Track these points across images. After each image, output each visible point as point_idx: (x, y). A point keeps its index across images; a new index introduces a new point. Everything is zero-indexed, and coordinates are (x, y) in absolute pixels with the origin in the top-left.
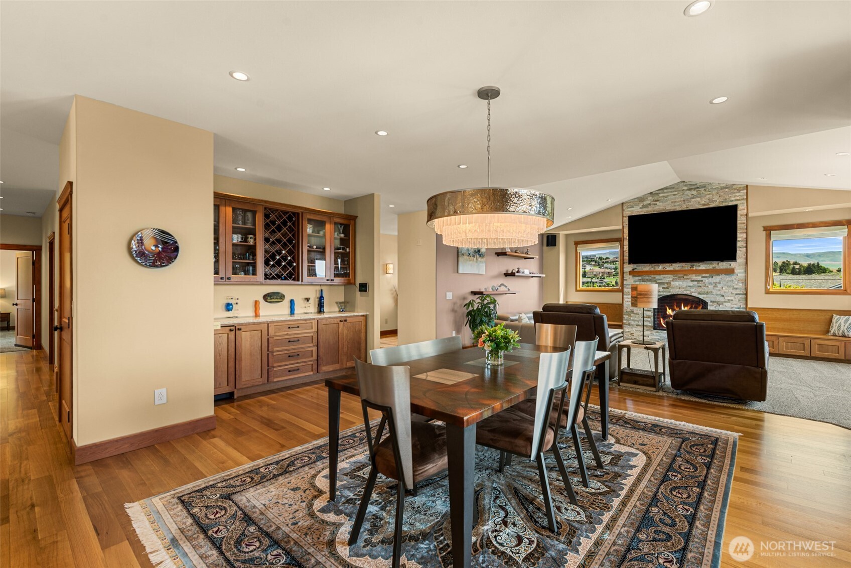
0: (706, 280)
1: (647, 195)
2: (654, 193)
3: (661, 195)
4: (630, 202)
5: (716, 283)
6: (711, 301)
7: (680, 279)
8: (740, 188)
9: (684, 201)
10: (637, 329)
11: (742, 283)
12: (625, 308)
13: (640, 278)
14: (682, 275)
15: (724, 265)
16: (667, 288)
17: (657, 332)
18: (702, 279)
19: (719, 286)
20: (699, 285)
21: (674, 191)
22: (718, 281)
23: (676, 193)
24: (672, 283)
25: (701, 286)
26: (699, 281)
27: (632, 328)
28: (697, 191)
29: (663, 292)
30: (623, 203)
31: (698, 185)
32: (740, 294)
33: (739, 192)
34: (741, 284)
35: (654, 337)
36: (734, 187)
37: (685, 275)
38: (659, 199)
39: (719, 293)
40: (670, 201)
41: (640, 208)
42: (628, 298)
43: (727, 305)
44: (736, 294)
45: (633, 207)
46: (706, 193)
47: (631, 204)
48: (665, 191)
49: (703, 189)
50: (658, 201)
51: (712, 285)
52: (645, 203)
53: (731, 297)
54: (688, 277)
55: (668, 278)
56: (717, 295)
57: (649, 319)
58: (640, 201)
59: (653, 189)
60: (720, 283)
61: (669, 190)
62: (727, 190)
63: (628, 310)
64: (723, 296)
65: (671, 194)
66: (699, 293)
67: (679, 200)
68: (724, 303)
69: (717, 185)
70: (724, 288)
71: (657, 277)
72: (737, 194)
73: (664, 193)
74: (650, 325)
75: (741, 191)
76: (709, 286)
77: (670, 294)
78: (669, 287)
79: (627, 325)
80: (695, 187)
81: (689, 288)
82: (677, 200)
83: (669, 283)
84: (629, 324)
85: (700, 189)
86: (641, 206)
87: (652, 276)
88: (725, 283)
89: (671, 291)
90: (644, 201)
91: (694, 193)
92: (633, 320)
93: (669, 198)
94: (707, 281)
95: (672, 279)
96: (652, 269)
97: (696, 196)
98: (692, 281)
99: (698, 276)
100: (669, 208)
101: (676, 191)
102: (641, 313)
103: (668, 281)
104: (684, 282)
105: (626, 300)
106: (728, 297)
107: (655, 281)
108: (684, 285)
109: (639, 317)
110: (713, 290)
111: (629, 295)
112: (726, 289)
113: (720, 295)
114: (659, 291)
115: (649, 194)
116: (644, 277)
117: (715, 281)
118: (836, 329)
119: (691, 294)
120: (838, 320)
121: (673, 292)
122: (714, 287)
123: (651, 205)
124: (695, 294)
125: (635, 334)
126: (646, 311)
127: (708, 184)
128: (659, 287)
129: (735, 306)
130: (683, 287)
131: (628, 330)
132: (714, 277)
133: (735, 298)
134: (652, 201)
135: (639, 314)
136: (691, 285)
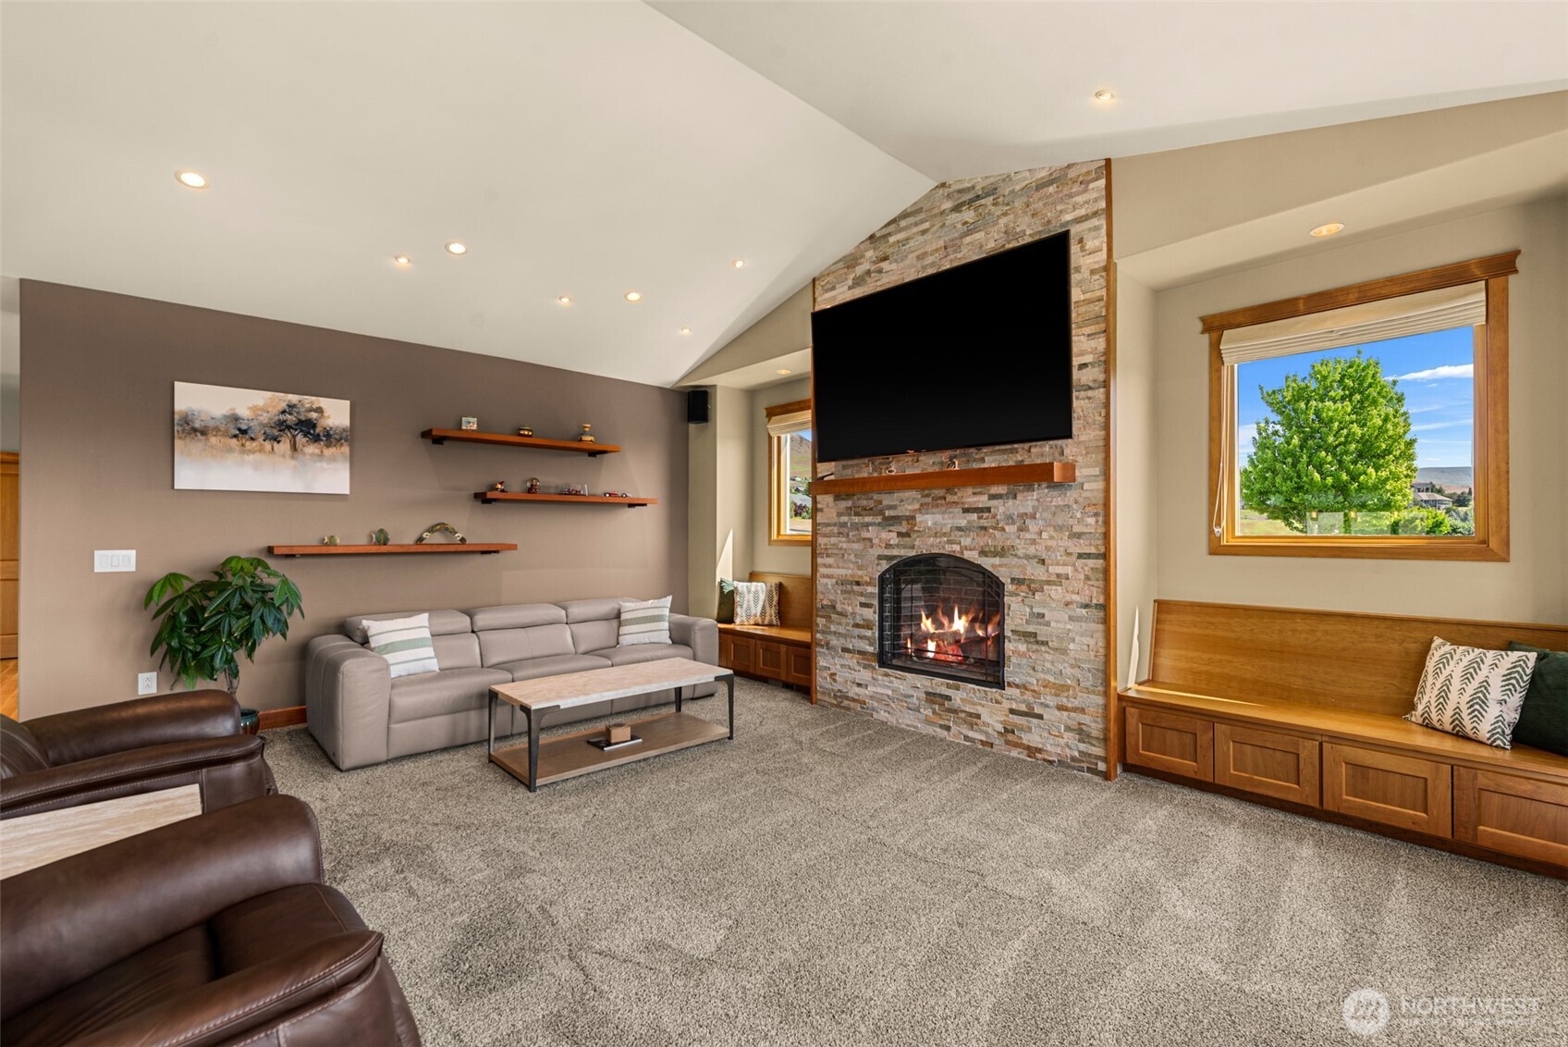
0: (1000, 508)
1: (862, 247)
2: (878, 235)
3: (892, 239)
5: (1023, 516)
6: (1013, 580)
7: (937, 506)
8: (1088, 173)
9: (945, 245)
10: (843, 662)
11: (1096, 515)
12: (820, 596)
13: (849, 503)
14: (942, 493)
15: (1040, 452)
16: (907, 535)
17: (887, 675)
18: (993, 503)
19: (1033, 526)
20: (984, 523)
21: (922, 222)
22: (1030, 510)
23: (926, 225)
24: (919, 518)
25: (985, 528)
26: (982, 510)
27: (833, 658)
28: (976, 209)
29: (898, 546)
30: (815, 280)
31: (978, 189)
32: (1088, 556)
33: (1086, 191)
34: (1091, 521)
35: (880, 690)
36: (1072, 174)
37: (948, 491)
38: (889, 251)
39: (1032, 550)
40: (914, 254)
41: (850, 288)
42: (825, 566)
43: (1053, 594)
44: (1080, 556)
45: (833, 288)
46: (998, 211)
47: (830, 278)
48: (903, 223)
49: (992, 198)
50: (885, 258)
51: (1013, 523)
52: (860, 270)
53: (1064, 564)
54: (955, 498)
55: (906, 502)
56: (1027, 557)
57: (869, 633)
58: (848, 268)
59: (875, 226)
60: (1033, 517)
61: (911, 220)
62: (1051, 189)
63: (825, 602)
64: (1043, 562)
65: (915, 230)
66: (983, 553)
67: (934, 246)
68: (1045, 587)
69: (1025, 179)
70: (1045, 535)
71: (887, 500)
72: (1080, 199)
73: (900, 230)
74: (871, 649)
75: (1091, 186)
76: (1007, 528)
77: (912, 553)
78: (913, 530)
79: (822, 646)
80: (971, 196)
81: (957, 534)
82: (928, 248)
83: (910, 519)
84: (828, 647)
85: (983, 201)
86: (850, 282)
87: (876, 497)
88: (1047, 515)
89: (917, 543)
90: (857, 265)
91: (969, 215)
92: (835, 633)
93: (912, 243)
95: (917, 506)
96: (875, 475)
97: (972, 227)
98: (966, 511)
99: (980, 493)
100: (911, 276)
101: (926, 221)
102: (852, 613)
103: (908, 514)
104: (946, 516)
105: (822, 570)
106: (1058, 564)
107: (881, 513)
108: (945, 525)
109: (848, 624)
110: (1018, 541)
111: (828, 556)
112: (1051, 538)
113: (1035, 557)
114: (888, 546)
115: (867, 240)
116: (858, 499)
117: (1022, 511)
118: (1433, 700)
119: (962, 553)
120: (1445, 660)
121: (919, 547)
122: (1021, 529)
123: (872, 275)
124: (971, 556)
125: (840, 676)
126: (863, 605)
127: (1004, 180)
128: (890, 531)
129: (1075, 597)
130: (944, 531)
131: (825, 664)
132: (1020, 497)
133: (1076, 570)
134: (874, 262)
135: (847, 616)
136: (963, 523)
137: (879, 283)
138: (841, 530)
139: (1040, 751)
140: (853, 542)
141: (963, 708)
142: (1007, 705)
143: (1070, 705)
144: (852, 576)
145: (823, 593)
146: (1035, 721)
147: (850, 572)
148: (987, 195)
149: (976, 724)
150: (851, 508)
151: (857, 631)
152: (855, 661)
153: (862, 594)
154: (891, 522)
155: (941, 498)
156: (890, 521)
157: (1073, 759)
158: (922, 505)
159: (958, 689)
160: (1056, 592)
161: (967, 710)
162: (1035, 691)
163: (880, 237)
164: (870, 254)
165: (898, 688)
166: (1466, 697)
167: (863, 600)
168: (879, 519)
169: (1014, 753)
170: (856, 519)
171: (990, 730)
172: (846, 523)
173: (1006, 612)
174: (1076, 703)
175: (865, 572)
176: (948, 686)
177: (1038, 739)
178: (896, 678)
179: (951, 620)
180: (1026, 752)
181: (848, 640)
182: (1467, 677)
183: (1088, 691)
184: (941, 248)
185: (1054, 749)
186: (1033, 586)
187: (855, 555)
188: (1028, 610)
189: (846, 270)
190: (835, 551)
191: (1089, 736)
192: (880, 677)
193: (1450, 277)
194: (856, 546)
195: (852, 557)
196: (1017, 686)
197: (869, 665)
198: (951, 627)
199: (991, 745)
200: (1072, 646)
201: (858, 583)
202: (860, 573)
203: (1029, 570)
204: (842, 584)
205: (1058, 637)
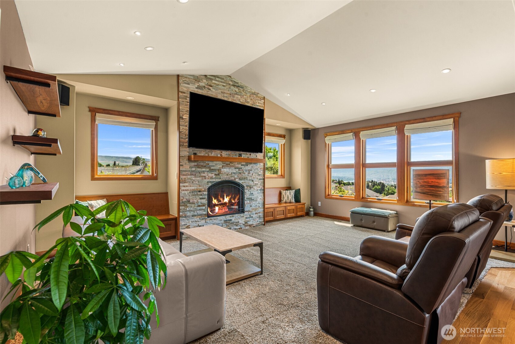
1: (202, 77)
2: (208, 77)
3: (213, 82)
4: (186, 77)
5: (249, 170)
6: (246, 186)
7: (228, 166)
8: (261, 97)
9: (230, 94)
10: (192, 220)
11: (262, 170)
12: (181, 198)
13: (196, 164)
14: (229, 163)
15: (253, 155)
16: (218, 175)
17: (211, 219)
18: (242, 167)
19: (251, 173)
20: (240, 172)
21: (223, 82)
22: (250, 169)
23: (225, 84)
24: (222, 170)
25: (241, 173)
26: (240, 168)
27: (188, 220)
29: (215, 178)
30: (178, 76)
31: (240, 84)
32: (261, 179)
33: (261, 101)
34: (262, 172)
36: (258, 95)
37: (231, 162)
38: (212, 85)
39: (251, 178)
40: (221, 91)
41: (196, 88)
42: (184, 186)
44: (259, 179)
45: (189, 84)
46: (244, 93)
48: (217, 79)
49: (243, 89)
50: (211, 86)
52: (202, 84)
53: (257, 181)
54: (233, 165)
55: (218, 165)
56: (250, 180)
57: (204, 208)
59: (208, 73)
60: (251, 170)
61: (220, 80)
62: (255, 96)
63: (184, 200)
65: (221, 83)
66: (240, 179)
67: (227, 92)
68: (254, 187)
69: (250, 90)
70: (253, 175)
71: (211, 164)
72: (260, 102)
73: (216, 80)
74: (205, 213)
75: (262, 100)
76: (246, 173)
77: (221, 180)
78: (220, 173)
79: (182, 217)
80: (237, 85)
81: (234, 174)
82: (225, 91)
83: (219, 170)
84: (185, 217)
85: (240, 88)
86: (196, 86)
87: (207, 162)
88: (253, 170)
89: (221, 177)
90: (199, 81)
91: (237, 90)
92: (189, 211)
93: (220, 87)
94: (244, 168)
95: (221, 166)
96: (207, 155)
97: (238, 93)
98: (235, 168)
99: (239, 164)
100: (220, 97)
101: (225, 83)
102: (197, 202)
103: (218, 168)
104: (230, 169)
105: (183, 188)
106: (256, 181)
107: (209, 167)
108: (230, 172)
109: (195, 206)
110: (248, 176)
111: (185, 183)
112: (255, 175)
113: (252, 180)
114: (212, 178)
115: (203, 75)
116: (200, 163)
117: (249, 169)
118: (287, 199)
119: (235, 180)
120: (285, 193)
121: (222, 178)
122: (249, 173)
123: (206, 89)
124: (237, 180)
125: (191, 226)
126: (201, 199)
127: (245, 87)
128: (212, 174)
129: (259, 188)
130: (230, 173)
131: (184, 224)
132: (248, 165)
133: (259, 182)
134: (206, 84)
135: (194, 204)
136: (235, 172)
137: (208, 93)
138: (192, 173)
139: (252, 225)
140: (198, 177)
141: (235, 221)
142: (245, 217)
143: (257, 212)
144: (196, 189)
145: (183, 197)
146: (251, 218)
147: (196, 188)
148: (241, 88)
149: (238, 224)
150: (196, 165)
151: (199, 208)
152: (198, 218)
153: (201, 195)
154: (213, 171)
155: (228, 164)
156: (211, 170)
157: (258, 224)
158: (223, 166)
159: (233, 217)
160: (255, 188)
161: (236, 221)
162: (251, 211)
163: (208, 78)
164: (205, 81)
165: (215, 222)
166: (291, 197)
167: (201, 197)
168: (208, 170)
169: (247, 228)
170: (199, 169)
171: (242, 225)
172: (195, 171)
173: (245, 194)
174: (259, 211)
175: (202, 187)
176: (230, 217)
177: (251, 222)
178: (214, 219)
179: (224, 199)
180: (249, 227)
181: (195, 212)
182: (290, 194)
183: (261, 208)
184: (229, 94)
185: (255, 223)
186: (251, 187)
187: (198, 182)
188: (250, 192)
189: (194, 81)
190: (190, 181)
191: (261, 218)
192: (209, 221)
193: (280, 136)
194: (198, 179)
195: (197, 182)
196: (247, 211)
197: (204, 218)
198: (223, 201)
199: (242, 228)
200: (258, 199)
201: (200, 191)
202: (200, 188)
203: (250, 183)
204: (192, 192)
205: (256, 198)
